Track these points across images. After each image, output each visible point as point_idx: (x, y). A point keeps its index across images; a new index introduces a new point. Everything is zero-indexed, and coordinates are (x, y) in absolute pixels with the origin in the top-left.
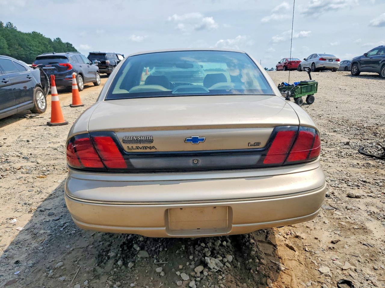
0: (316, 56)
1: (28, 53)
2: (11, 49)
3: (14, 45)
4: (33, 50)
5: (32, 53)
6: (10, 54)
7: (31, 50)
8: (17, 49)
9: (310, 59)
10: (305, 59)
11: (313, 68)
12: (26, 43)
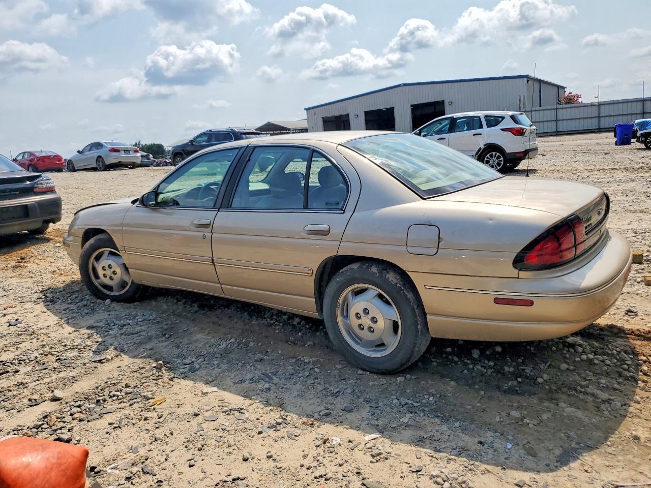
0: (98, 145)
9: (90, 150)
10: (79, 152)
11: (101, 166)
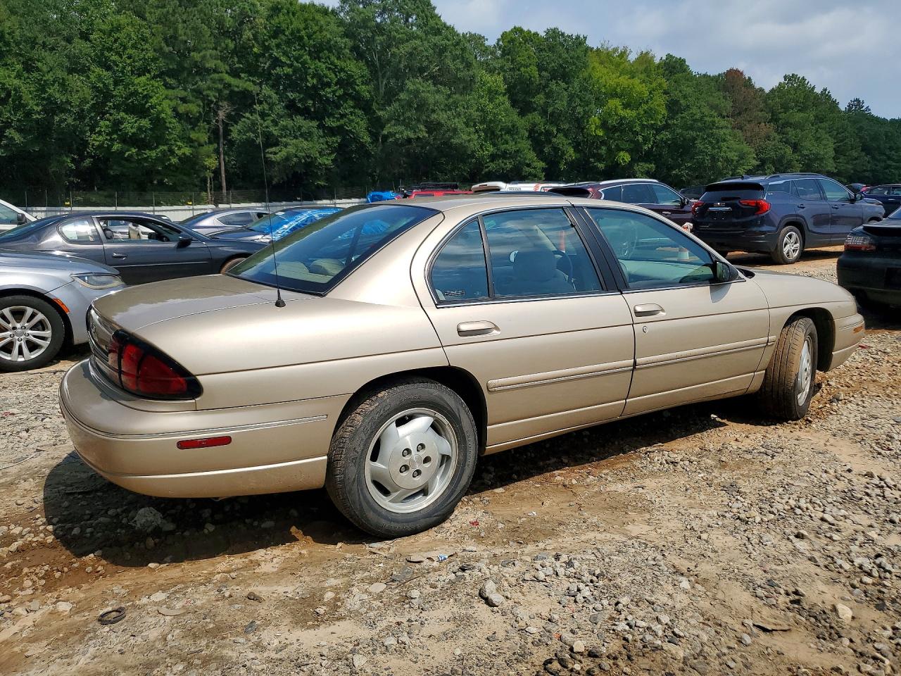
1: (881, 167)
2: (841, 160)
3: (852, 149)
4: (896, 158)
5: (890, 166)
6: (835, 171)
7: (889, 158)
8: (856, 159)
12: (882, 142)
